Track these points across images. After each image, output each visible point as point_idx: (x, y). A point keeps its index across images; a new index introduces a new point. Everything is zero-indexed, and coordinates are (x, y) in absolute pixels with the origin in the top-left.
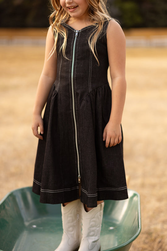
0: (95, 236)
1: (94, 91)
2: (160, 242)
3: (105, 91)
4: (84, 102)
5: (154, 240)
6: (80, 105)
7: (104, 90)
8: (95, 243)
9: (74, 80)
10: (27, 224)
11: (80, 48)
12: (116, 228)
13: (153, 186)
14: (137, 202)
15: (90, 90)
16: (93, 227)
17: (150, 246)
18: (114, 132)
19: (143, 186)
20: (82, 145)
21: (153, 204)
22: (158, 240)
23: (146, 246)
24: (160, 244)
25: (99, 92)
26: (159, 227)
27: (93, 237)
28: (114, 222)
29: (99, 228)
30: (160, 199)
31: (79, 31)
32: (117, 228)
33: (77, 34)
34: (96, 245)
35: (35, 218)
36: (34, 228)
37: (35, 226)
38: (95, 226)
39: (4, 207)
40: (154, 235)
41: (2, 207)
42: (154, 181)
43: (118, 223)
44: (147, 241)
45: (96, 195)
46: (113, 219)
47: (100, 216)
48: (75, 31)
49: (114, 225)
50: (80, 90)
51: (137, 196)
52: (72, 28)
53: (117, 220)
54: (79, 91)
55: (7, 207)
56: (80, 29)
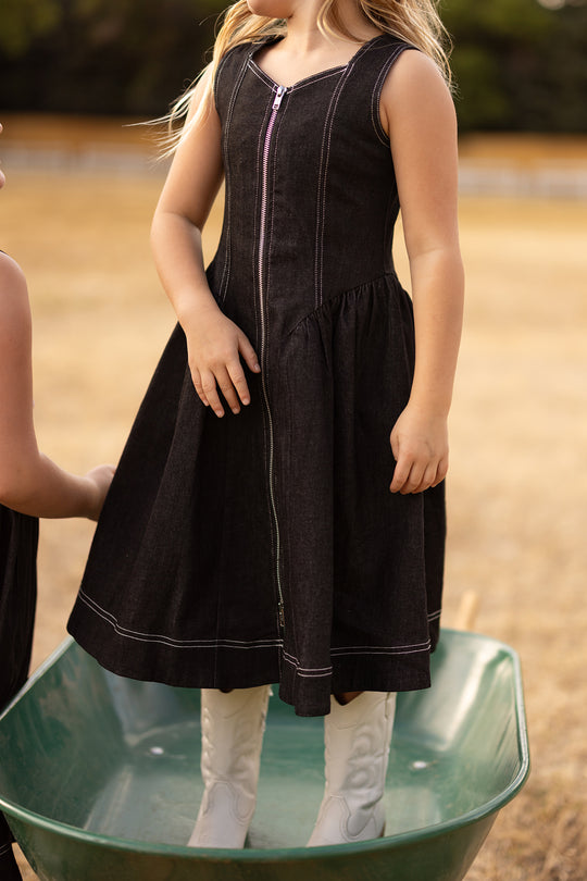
0: (371, 787)
1: (331, 306)
2: (571, 823)
3: (371, 304)
4: (295, 342)
5: (553, 817)
6: (282, 351)
7: (366, 301)
8: (369, 811)
9: (265, 265)
10: (132, 740)
11: (283, 152)
12: (435, 766)
13: (547, 639)
14: (512, 678)
15: (319, 301)
16: (364, 755)
17: (538, 836)
18: (427, 443)
19: (512, 635)
20: (288, 493)
21: (549, 698)
22: (566, 816)
23: (524, 836)
24: (574, 830)
25: (347, 307)
26: (568, 772)
27: (363, 792)
28: (429, 744)
29: (382, 759)
30: (569, 683)
31: (289, 89)
32: (439, 766)
33: (278, 101)
34: (372, 820)
35: (162, 722)
36: (157, 755)
37: (158, 751)
38: (372, 752)
39: (59, 681)
40: (553, 801)
41: (53, 680)
42: (550, 621)
43: (442, 748)
44: (528, 818)
45: (328, 671)
46: (424, 735)
47: (386, 716)
48: (276, 89)
49: (427, 755)
50: (283, 300)
51: (511, 660)
52: (265, 79)
53: (438, 739)
54: (279, 305)
55: (67, 681)
56: (292, 84)
